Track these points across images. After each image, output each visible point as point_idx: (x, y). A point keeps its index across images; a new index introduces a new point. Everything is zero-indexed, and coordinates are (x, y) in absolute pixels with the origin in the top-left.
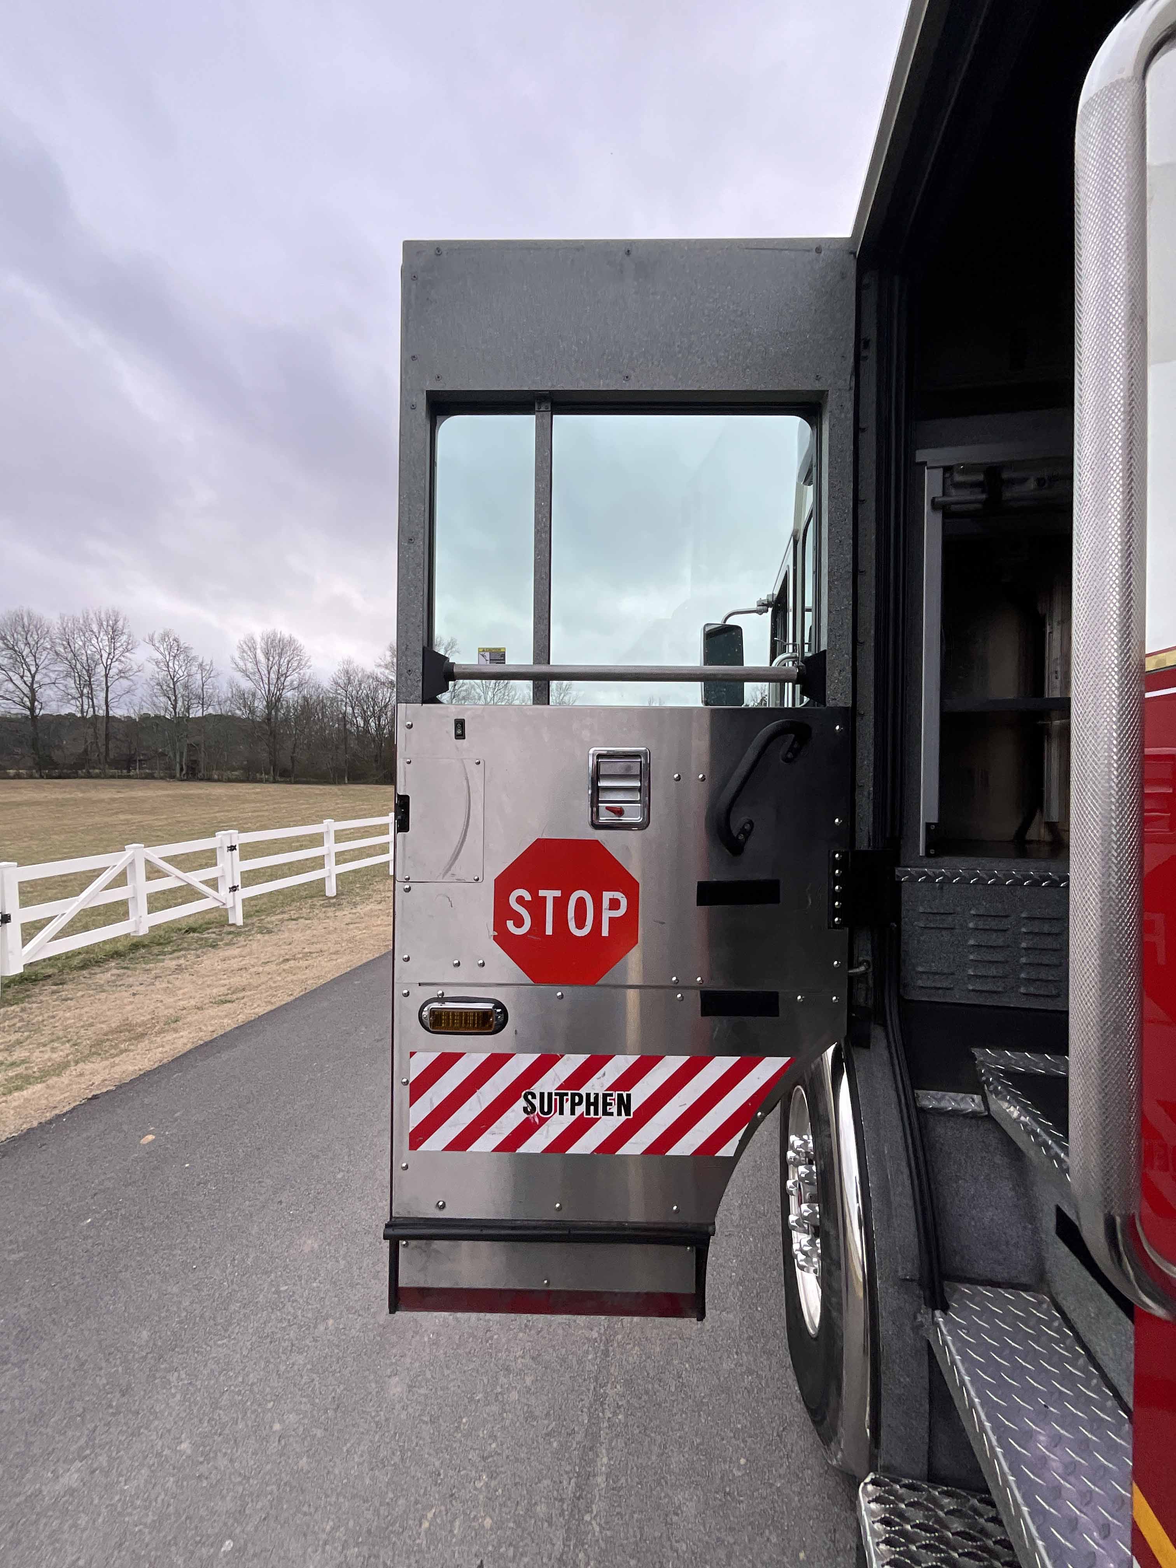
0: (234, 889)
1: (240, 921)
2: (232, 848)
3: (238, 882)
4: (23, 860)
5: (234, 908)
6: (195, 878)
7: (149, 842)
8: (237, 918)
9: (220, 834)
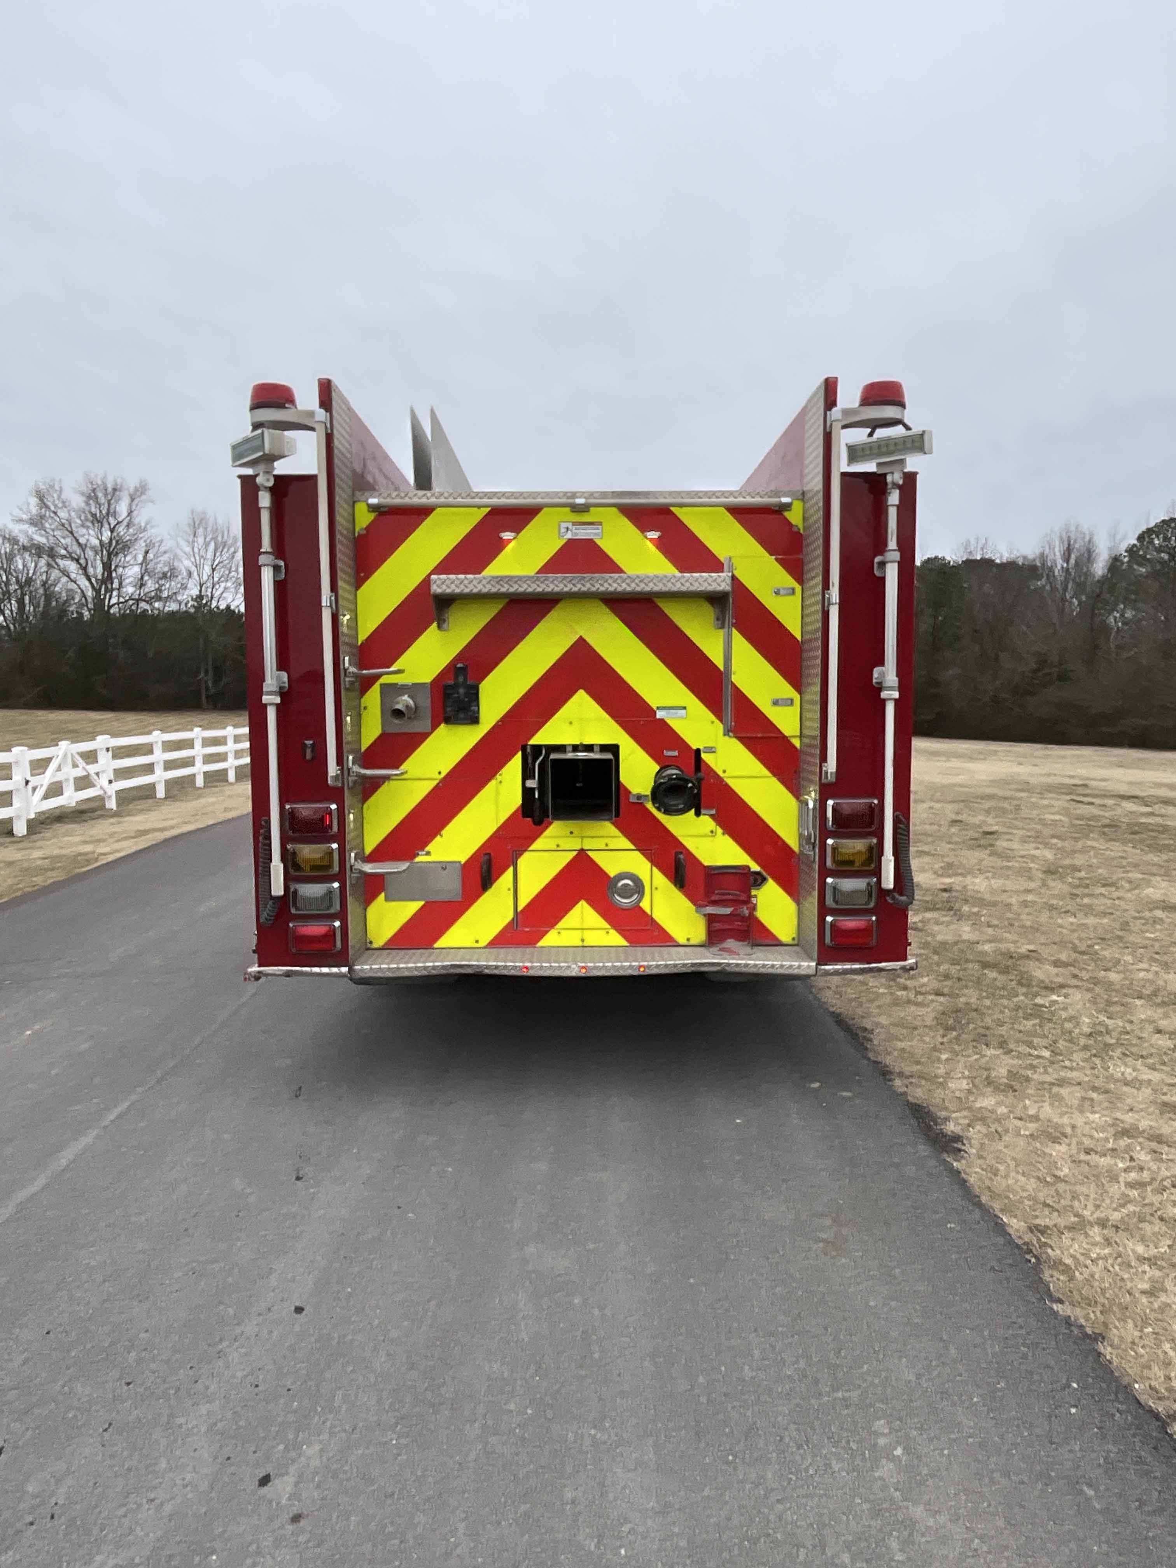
0: (110, 782)
1: (115, 809)
2: (108, 749)
3: (112, 777)
4: (32, 747)
5: (110, 797)
6: (92, 769)
7: (74, 741)
8: (112, 804)
9: (100, 738)
